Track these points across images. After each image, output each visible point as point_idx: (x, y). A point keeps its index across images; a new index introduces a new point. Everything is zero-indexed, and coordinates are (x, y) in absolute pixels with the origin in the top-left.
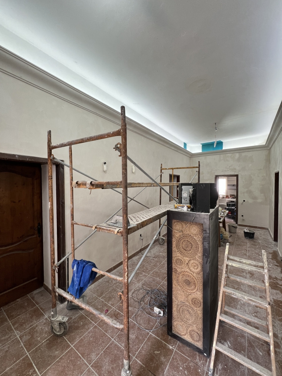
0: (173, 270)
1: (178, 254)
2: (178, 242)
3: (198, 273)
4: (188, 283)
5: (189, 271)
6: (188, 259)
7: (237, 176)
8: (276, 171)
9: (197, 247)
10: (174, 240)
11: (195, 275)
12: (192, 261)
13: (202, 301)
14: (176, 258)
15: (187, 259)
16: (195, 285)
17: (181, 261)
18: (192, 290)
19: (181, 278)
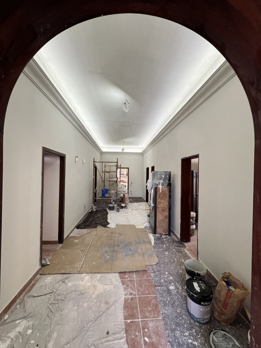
0: (157, 207)
1: (159, 200)
2: (159, 195)
3: (167, 205)
4: (163, 210)
5: (164, 206)
6: (163, 201)
7: (128, 168)
8: (147, 167)
9: (167, 196)
10: (157, 194)
11: (166, 206)
12: (165, 202)
16: (166, 210)
17: (160, 203)
18: (165, 213)
19: (160, 210)
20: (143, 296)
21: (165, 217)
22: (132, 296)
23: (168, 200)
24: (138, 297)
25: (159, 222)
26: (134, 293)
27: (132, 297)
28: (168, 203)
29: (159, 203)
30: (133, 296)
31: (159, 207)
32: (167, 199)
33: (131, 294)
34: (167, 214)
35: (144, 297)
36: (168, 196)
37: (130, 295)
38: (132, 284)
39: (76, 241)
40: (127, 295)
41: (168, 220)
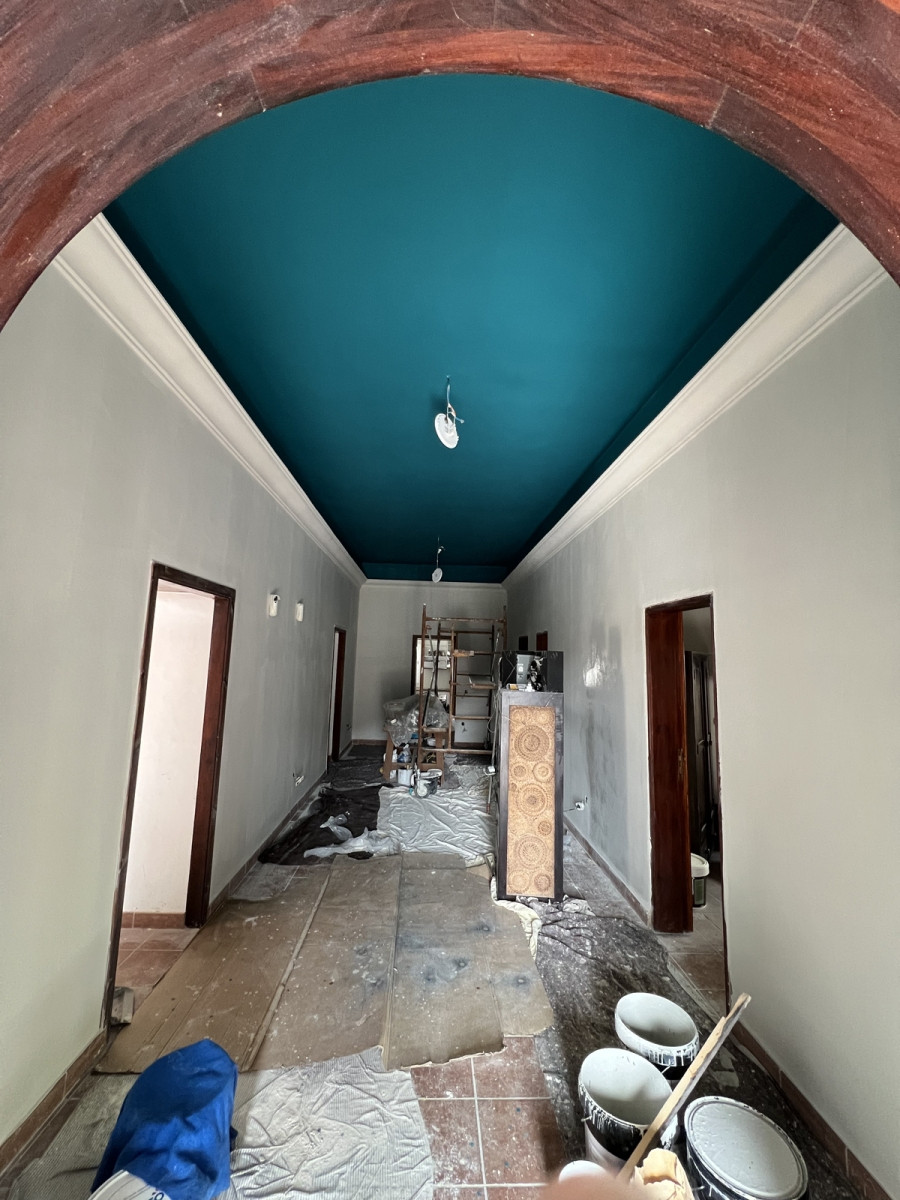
0: (510, 787)
1: (519, 758)
2: (518, 741)
3: (548, 782)
4: (533, 801)
5: (535, 782)
6: (534, 763)
9: (547, 743)
10: (512, 736)
11: (543, 785)
12: (540, 766)
13: (553, 822)
14: (514, 766)
15: (531, 764)
16: (543, 801)
17: (521, 770)
18: (539, 810)
19: (522, 797)
20: (510, 1185)
21: (542, 827)
22: (465, 1185)
23: (551, 761)
24: (488, 1188)
25: (516, 844)
26: (474, 1167)
27: (465, 1189)
28: (550, 772)
29: (517, 771)
30: (470, 1181)
31: (519, 785)
32: (549, 756)
33: (461, 1173)
34: (549, 815)
35: (516, 1189)
36: (551, 744)
37: (454, 1177)
38: (465, 1125)
39: (249, 919)
40: (441, 1178)
41: (553, 840)
